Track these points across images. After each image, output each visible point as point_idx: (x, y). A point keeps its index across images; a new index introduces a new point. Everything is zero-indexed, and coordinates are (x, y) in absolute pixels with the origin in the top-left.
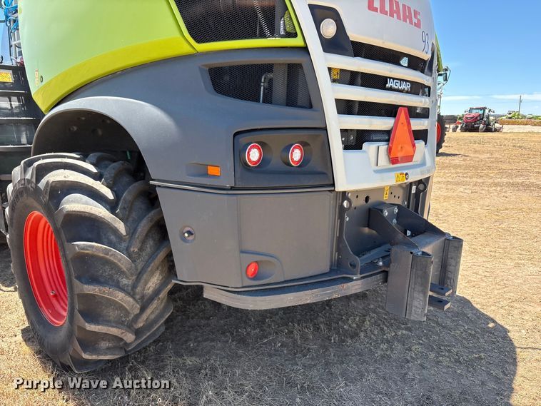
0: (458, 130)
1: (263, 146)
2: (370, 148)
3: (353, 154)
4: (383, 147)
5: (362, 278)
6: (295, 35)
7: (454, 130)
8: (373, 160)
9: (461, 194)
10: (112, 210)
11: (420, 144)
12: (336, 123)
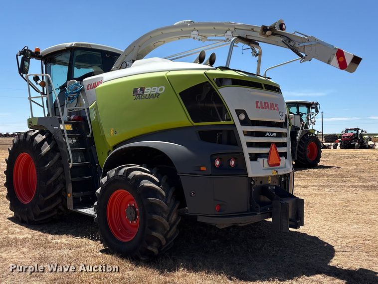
0: (338, 147)
1: (220, 159)
2: (260, 160)
3: (254, 162)
4: (266, 160)
5: (261, 214)
6: (231, 120)
7: (335, 147)
8: (262, 165)
9: (327, 192)
10: (159, 186)
11: (283, 159)
12: (247, 151)
